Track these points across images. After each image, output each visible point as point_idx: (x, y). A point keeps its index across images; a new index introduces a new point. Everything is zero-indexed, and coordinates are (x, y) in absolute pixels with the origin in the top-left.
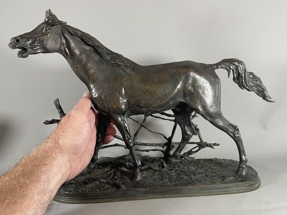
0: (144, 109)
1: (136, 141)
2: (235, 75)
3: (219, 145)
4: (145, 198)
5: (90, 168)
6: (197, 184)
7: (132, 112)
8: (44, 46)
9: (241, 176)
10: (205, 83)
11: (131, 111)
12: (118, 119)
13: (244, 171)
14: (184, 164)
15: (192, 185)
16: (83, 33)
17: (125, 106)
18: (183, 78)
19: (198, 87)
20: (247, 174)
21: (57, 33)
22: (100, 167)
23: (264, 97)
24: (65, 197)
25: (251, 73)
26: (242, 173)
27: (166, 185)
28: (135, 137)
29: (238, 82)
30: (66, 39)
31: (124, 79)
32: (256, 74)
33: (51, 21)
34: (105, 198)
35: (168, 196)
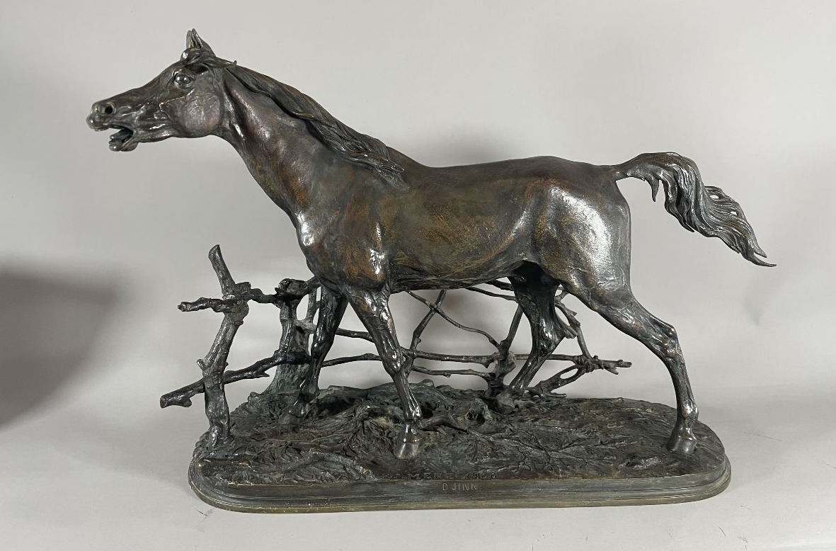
0: (430, 278)
1: (418, 349)
2: (671, 196)
3: (629, 364)
4: (425, 506)
5: (298, 417)
6: (562, 473)
7: (402, 284)
8: (177, 122)
9: (679, 456)
10: (588, 218)
11: (399, 281)
12: (364, 301)
13: (689, 444)
14: (537, 412)
15: (550, 476)
16: (281, 85)
17: (384, 270)
18: (532, 202)
19: (570, 227)
20: (695, 450)
21: (211, 88)
22: (325, 412)
23: (748, 253)
24: (225, 492)
25: (715, 190)
26: (681, 449)
27: (481, 472)
28: (416, 339)
29: (678, 213)
30: (235, 101)
31: (381, 203)
32: (727, 192)
33: (197, 60)
34: (323, 501)
35: (483, 503)
